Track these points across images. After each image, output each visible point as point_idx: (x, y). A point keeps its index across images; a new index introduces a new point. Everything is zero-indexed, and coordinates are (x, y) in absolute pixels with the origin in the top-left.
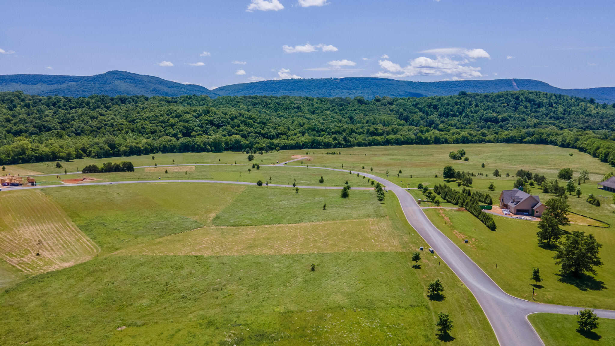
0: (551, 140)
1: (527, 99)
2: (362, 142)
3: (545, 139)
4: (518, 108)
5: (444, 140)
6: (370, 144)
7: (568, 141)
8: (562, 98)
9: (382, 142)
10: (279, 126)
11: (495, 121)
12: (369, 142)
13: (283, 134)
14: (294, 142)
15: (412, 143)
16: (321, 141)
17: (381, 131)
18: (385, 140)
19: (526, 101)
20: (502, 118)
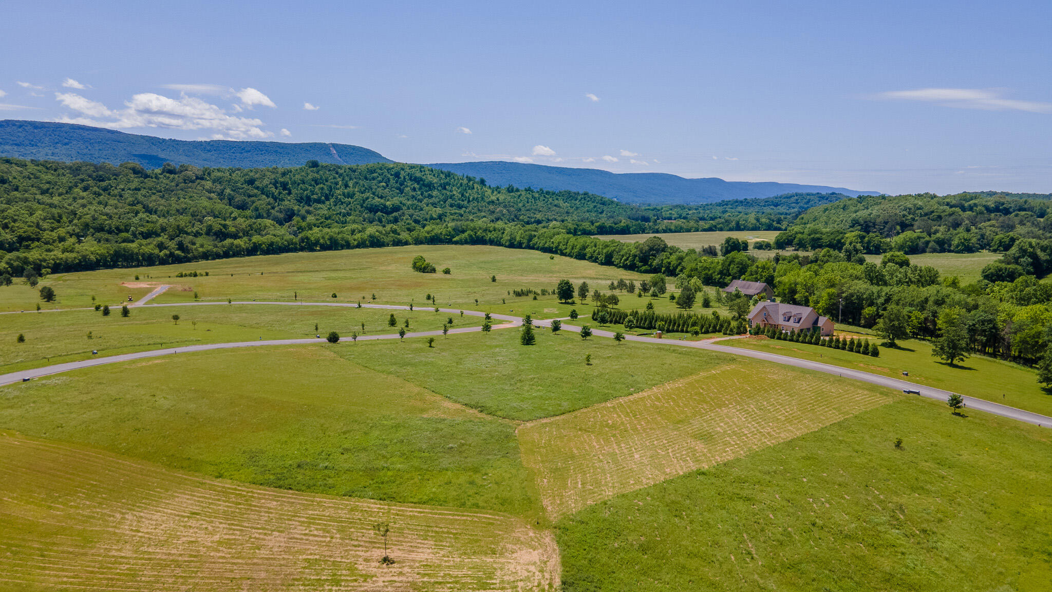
0: (490, 239)
1: (411, 177)
2: (213, 252)
3: (483, 237)
4: (403, 190)
5: (344, 243)
6: (226, 255)
7: (518, 239)
8: (452, 176)
9: (247, 249)
10: (15, 221)
11: (386, 211)
12: (224, 249)
13: (33, 240)
14: (74, 255)
15: (295, 250)
16: (136, 251)
17: (234, 229)
18: (252, 245)
19: (411, 179)
20: (393, 205)
